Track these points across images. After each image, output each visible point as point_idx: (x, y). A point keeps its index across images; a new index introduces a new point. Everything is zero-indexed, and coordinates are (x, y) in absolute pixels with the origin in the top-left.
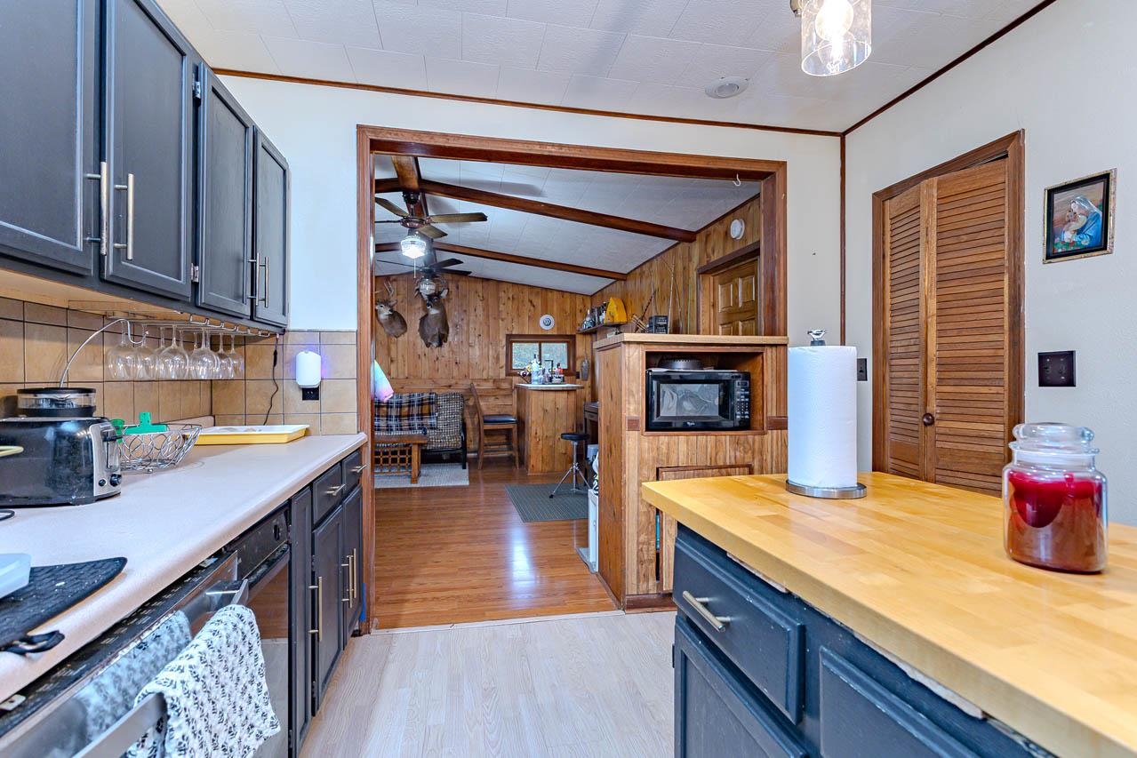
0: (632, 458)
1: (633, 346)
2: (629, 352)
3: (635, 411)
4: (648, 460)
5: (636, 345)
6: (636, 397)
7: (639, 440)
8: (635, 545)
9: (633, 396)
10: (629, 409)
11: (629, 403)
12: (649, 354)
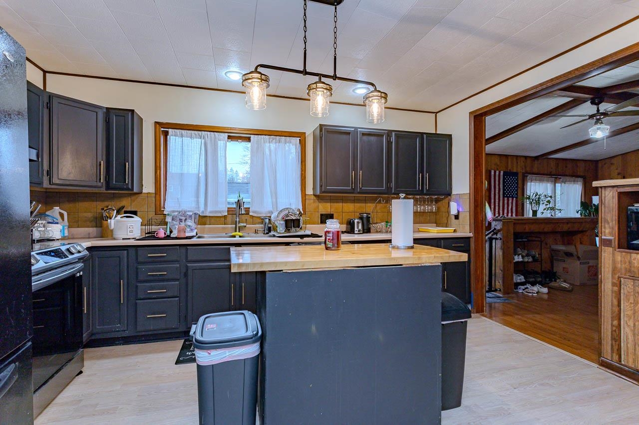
0: (607, 265)
1: (609, 189)
2: (605, 194)
3: (611, 234)
4: (621, 269)
5: (611, 189)
6: (611, 224)
7: (613, 254)
8: (610, 326)
9: (608, 223)
10: (605, 232)
11: (605, 228)
12: (620, 194)
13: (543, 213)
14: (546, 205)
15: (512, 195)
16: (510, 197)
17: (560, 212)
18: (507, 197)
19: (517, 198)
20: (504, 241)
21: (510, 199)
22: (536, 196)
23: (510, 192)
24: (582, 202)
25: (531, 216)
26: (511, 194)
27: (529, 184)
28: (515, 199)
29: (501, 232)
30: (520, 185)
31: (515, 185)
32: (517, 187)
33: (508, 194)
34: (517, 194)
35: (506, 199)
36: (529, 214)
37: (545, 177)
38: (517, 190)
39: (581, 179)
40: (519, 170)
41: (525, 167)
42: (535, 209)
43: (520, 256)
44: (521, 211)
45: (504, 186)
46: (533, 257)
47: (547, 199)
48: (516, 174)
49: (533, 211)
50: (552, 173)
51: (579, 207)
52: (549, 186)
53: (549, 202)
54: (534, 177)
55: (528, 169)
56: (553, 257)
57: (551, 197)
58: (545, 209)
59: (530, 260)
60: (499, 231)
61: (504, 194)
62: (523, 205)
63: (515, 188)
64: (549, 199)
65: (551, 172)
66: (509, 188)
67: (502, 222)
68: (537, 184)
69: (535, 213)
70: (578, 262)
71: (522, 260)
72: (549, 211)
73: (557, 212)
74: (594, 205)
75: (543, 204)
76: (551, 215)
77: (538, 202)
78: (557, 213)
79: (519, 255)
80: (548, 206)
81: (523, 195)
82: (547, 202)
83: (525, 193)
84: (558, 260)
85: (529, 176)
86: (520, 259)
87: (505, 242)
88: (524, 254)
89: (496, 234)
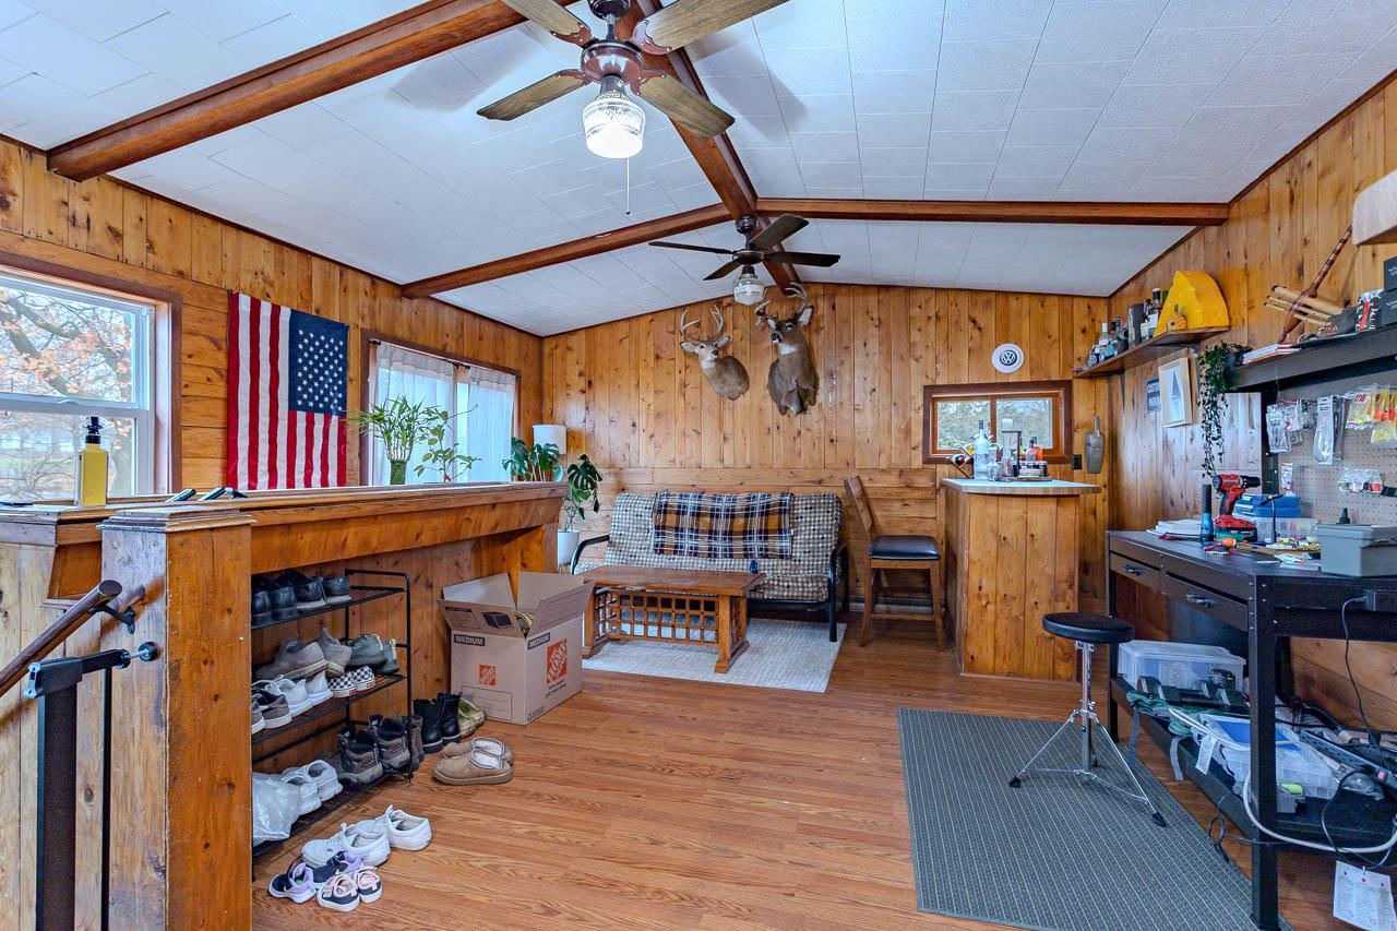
13: (421, 469)
14: (432, 442)
15: (327, 406)
16: (320, 411)
17: (469, 466)
18: (304, 407)
19: (342, 415)
20: (174, 670)
21: (319, 418)
22: (401, 411)
23: (316, 391)
24: (513, 439)
25: (387, 482)
26: (321, 400)
27: (383, 372)
28: (335, 418)
29: (159, 607)
30: (354, 371)
31: (336, 369)
32: (342, 376)
33: (311, 397)
34: (343, 402)
35: (301, 416)
36: (380, 478)
37: (432, 360)
38: (343, 389)
39: (511, 378)
40: (351, 319)
41: (373, 315)
42: (398, 455)
43: (321, 680)
44: (357, 462)
45: (293, 367)
46: (377, 668)
47: (434, 424)
48: (341, 330)
49: (393, 462)
50: (448, 350)
51: (506, 452)
52: (442, 386)
53: (438, 431)
54: (399, 350)
55: (381, 324)
56: (449, 630)
57: (445, 415)
58: (426, 458)
59: (365, 680)
60: (145, 597)
61: (293, 396)
62: (363, 441)
63: (335, 380)
64: (440, 421)
65: (445, 347)
66: (316, 378)
67: (162, 539)
68: (407, 376)
69: (398, 467)
70: (524, 643)
71: (328, 694)
72: (439, 464)
73: (461, 467)
74: (539, 447)
75: (423, 438)
76: (446, 477)
77: (409, 436)
78: (460, 471)
79: (310, 678)
80: (437, 447)
81: (364, 405)
82: (433, 432)
83: (371, 400)
84: (466, 642)
85: (384, 347)
86: (321, 692)
87: (184, 672)
88: (337, 667)
89: (129, 618)
